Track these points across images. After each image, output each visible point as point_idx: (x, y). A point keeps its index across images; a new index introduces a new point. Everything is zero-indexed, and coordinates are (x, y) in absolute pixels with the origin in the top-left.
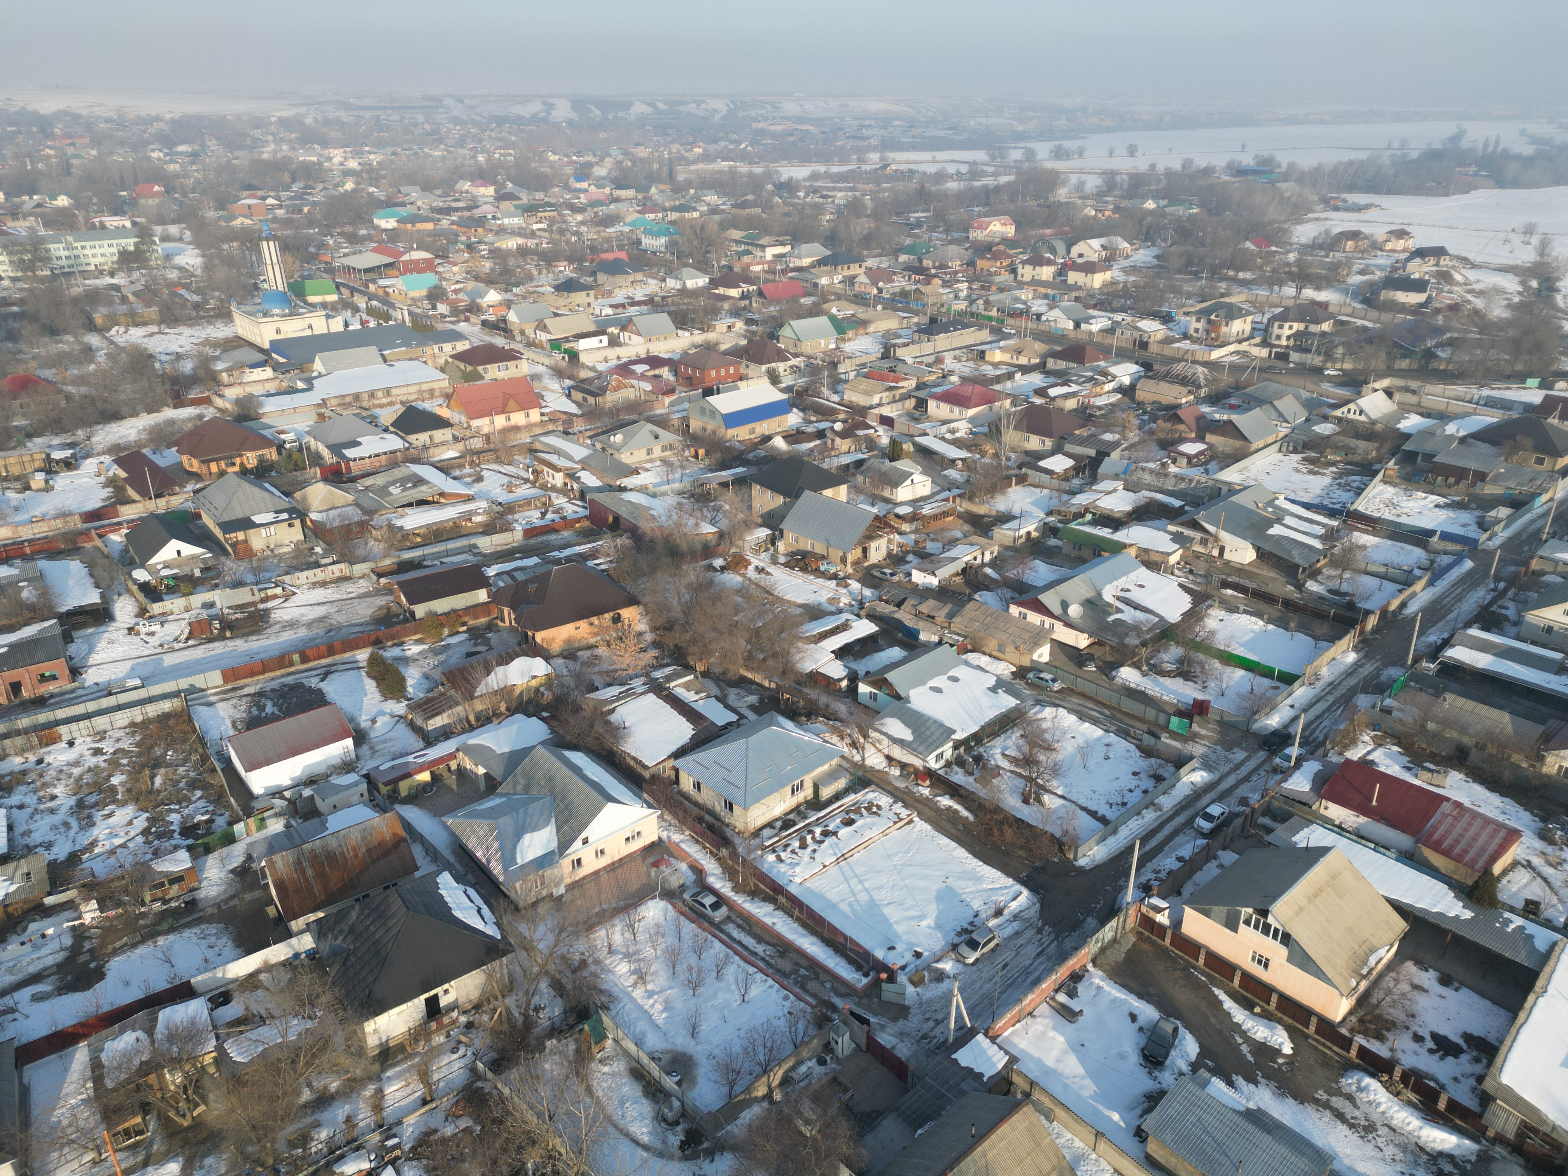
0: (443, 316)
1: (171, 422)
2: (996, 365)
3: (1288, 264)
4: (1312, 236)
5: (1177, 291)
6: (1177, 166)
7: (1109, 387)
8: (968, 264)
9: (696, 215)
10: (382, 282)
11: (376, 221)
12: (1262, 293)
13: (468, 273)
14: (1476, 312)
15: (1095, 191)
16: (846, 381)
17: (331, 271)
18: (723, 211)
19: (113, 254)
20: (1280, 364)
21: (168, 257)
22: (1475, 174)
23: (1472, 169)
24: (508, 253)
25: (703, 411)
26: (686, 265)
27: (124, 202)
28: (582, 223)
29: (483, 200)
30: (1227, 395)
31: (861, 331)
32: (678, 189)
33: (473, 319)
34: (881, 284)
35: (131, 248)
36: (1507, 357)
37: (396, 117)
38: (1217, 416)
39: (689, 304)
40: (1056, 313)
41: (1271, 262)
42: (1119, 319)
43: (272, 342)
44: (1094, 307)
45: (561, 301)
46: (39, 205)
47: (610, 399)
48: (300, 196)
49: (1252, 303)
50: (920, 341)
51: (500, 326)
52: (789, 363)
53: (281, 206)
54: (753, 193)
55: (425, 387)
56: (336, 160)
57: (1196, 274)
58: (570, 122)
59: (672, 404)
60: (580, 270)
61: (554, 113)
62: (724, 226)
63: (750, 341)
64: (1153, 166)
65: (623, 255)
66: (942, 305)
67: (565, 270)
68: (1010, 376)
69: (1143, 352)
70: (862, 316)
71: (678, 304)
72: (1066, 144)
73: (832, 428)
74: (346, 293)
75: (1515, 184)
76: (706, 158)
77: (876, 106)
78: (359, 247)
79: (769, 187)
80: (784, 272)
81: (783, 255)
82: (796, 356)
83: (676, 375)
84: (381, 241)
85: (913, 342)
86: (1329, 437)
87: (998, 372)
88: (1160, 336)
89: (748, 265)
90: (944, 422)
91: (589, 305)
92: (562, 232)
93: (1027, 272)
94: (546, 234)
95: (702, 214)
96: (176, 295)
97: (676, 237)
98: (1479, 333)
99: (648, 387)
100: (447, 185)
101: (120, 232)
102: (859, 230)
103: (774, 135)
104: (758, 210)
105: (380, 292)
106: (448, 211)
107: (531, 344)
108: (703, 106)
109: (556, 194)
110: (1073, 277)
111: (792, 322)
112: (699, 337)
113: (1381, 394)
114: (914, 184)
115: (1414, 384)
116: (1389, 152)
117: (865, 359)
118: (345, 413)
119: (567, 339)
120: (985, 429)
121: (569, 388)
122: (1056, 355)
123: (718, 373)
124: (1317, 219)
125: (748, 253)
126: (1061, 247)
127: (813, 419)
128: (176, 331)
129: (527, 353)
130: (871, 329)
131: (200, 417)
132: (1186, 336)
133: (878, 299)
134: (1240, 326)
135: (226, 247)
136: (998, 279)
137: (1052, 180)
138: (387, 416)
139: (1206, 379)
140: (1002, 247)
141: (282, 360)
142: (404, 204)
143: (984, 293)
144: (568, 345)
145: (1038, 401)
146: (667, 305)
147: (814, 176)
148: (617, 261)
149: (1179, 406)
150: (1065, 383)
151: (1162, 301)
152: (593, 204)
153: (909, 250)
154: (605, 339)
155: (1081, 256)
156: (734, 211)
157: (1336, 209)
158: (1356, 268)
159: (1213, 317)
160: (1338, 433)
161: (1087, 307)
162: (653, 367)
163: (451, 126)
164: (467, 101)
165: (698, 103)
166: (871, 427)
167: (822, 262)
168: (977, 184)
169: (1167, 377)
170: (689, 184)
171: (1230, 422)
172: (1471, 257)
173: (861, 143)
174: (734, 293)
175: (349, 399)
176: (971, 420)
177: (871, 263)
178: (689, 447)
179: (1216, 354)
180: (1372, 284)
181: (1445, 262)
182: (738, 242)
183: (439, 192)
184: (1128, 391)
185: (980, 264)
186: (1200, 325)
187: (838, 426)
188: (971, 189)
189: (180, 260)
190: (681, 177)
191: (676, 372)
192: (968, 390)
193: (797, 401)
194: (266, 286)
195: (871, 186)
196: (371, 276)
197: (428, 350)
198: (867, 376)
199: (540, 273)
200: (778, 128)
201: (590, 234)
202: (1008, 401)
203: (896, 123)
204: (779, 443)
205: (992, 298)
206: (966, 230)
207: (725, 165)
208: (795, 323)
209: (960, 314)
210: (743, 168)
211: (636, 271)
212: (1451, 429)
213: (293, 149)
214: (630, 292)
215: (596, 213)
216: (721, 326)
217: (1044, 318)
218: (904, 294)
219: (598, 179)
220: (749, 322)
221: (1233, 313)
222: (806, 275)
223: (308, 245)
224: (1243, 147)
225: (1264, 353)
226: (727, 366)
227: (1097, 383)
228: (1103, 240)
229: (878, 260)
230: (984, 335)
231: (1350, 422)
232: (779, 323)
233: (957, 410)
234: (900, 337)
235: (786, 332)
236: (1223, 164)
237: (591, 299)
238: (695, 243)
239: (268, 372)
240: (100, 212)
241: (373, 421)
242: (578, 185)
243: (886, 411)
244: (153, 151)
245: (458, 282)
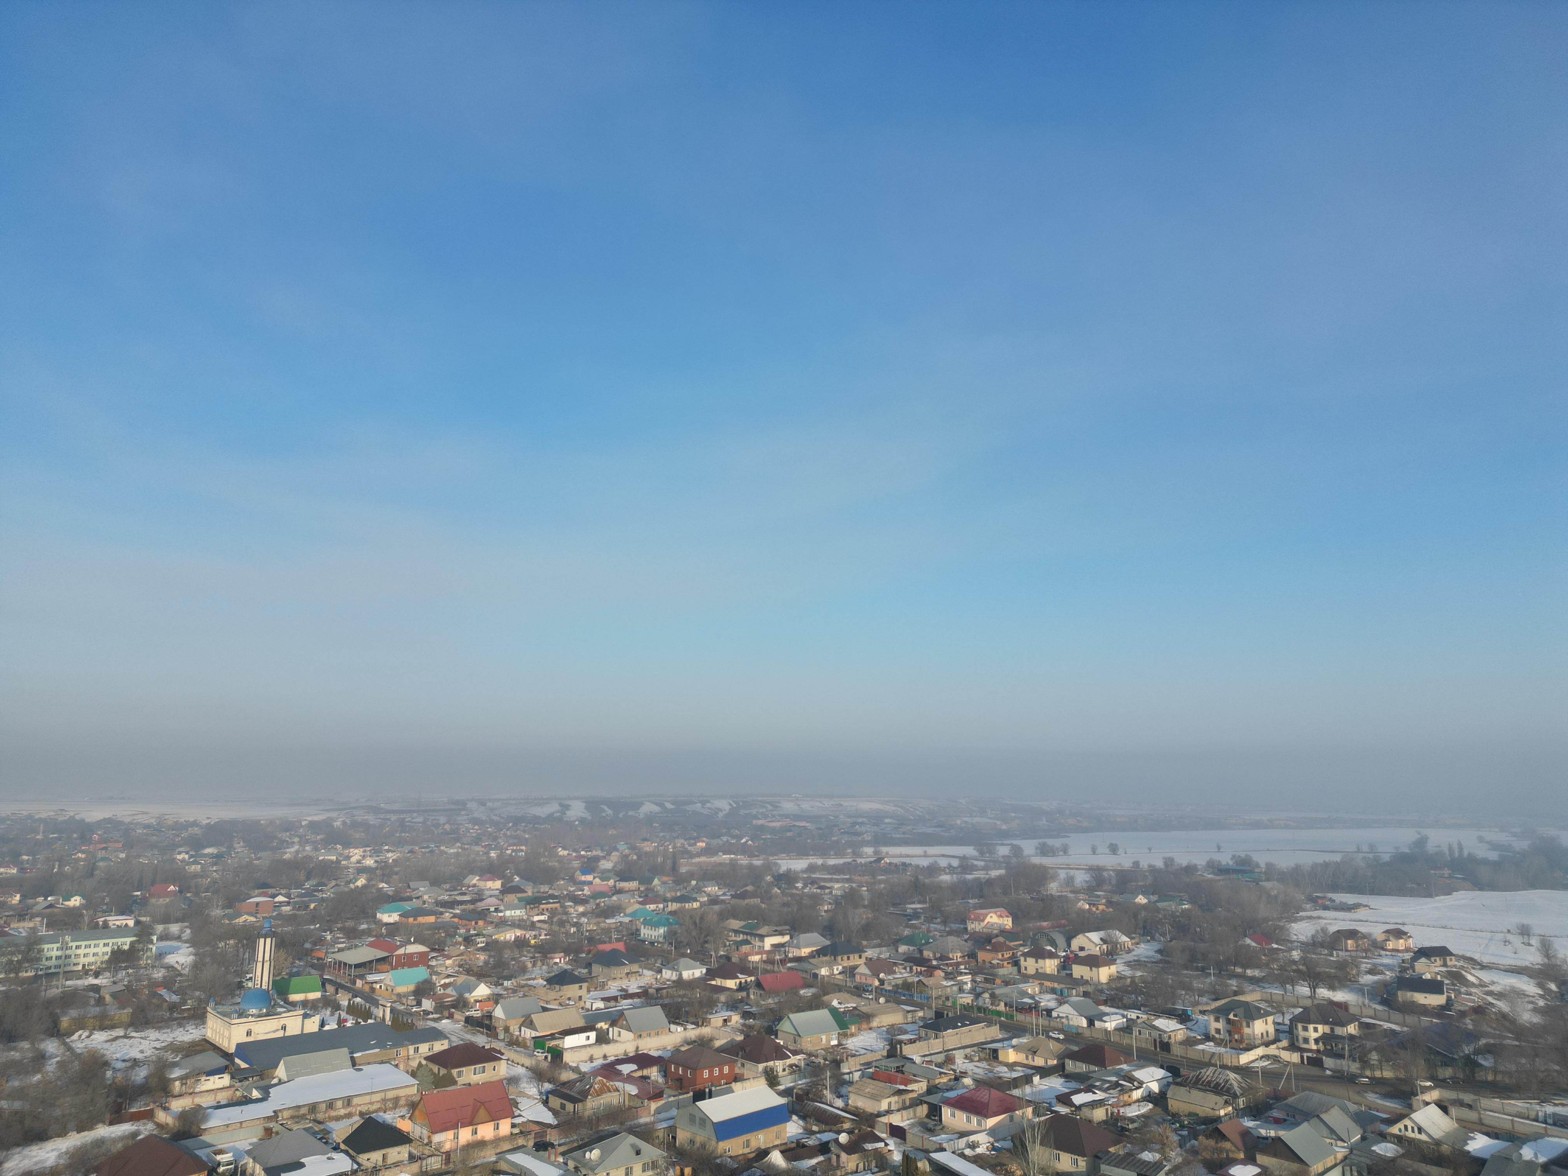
0: (426, 1013)
1: (100, 1143)
2: (1011, 1066)
3: (1294, 962)
4: (1309, 935)
5: (1188, 988)
6: (1159, 864)
7: (1137, 1094)
8: (969, 956)
9: (696, 905)
10: (371, 978)
11: (379, 915)
12: (1276, 991)
13: (460, 966)
14: (1504, 1016)
15: (1085, 886)
16: (850, 1083)
17: (321, 967)
18: (723, 901)
19: (104, 954)
20: (1314, 1071)
21: (160, 955)
22: (1450, 877)
23: (1446, 872)
24: (506, 944)
25: (692, 1119)
26: (684, 955)
27: (135, 902)
28: (583, 914)
29: (488, 893)
30: (1269, 1107)
31: (864, 1026)
32: (680, 880)
33: (458, 1015)
34: (882, 975)
35: (126, 947)
36: (1557, 1068)
37: (420, 819)
38: (1263, 1132)
39: (684, 996)
40: (1066, 1010)
41: (1277, 960)
42: (1134, 1016)
43: (239, 1046)
44: (1105, 1003)
45: (552, 995)
46: (51, 906)
47: (592, 1105)
48: (310, 893)
49: (1270, 1002)
50: (927, 1038)
51: (485, 1024)
52: (788, 1062)
53: (288, 903)
54: (753, 884)
55: (390, 1095)
56: (354, 859)
57: (1203, 969)
58: (582, 821)
59: (658, 1111)
60: (575, 961)
61: (569, 813)
62: (724, 916)
63: (747, 1036)
64: (1136, 864)
65: (620, 946)
66: (947, 998)
67: (560, 961)
68: (1028, 1080)
69: (1165, 1055)
70: (865, 1009)
71: (673, 997)
72: (1050, 842)
73: (836, 1141)
74: (330, 988)
75: (1492, 886)
76: (708, 851)
77: (867, 806)
78: (356, 942)
79: (769, 878)
80: (783, 962)
81: (782, 945)
82: (795, 1053)
83: (665, 1076)
84: (379, 936)
85: (920, 1039)
86: (1393, 1160)
87: (1015, 1075)
88: (1180, 1036)
89: (747, 955)
90: (963, 1134)
91: (580, 998)
92: (562, 923)
93: (1030, 965)
94: (546, 926)
95: (702, 904)
96: (155, 995)
97: (675, 927)
98: (1517, 1039)
99: (633, 1090)
100: (456, 880)
101: (122, 931)
102: (857, 920)
103: (773, 831)
104: (757, 901)
105: (367, 988)
106: (451, 904)
107: (514, 1043)
108: (708, 805)
109: (562, 886)
110: (1078, 971)
111: (791, 1016)
112: (693, 1032)
113: (1433, 1108)
114: (908, 876)
115: (1467, 1098)
116: (1361, 855)
117: (869, 1057)
118: (295, 1127)
119: (552, 1037)
120: (1008, 1144)
121: (548, 1093)
122: (1074, 1056)
123: (711, 1073)
124: (1310, 918)
125: (747, 942)
126: (1061, 940)
127: (815, 1128)
128: (142, 1034)
129: (508, 1053)
130: (875, 1023)
131: (135, 1134)
132: (1208, 1038)
133: (880, 991)
134: (1261, 1027)
135: (221, 945)
136: (1001, 971)
137: (1042, 875)
138: (341, 1130)
139: (1241, 1087)
140: (1001, 939)
141: (244, 1065)
142: (410, 899)
143: (988, 986)
144: (553, 1043)
145: (1063, 1110)
146: (661, 997)
147: (812, 868)
148: (614, 951)
149: (1218, 1119)
150: (1089, 1089)
151: (1174, 998)
152: (596, 895)
153: (909, 941)
154: (593, 1035)
155: (1082, 949)
156: (734, 901)
157: (1326, 908)
158: (1364, 967)
159: (1231, 1016)
160: (1403, 1156)
161: (1098, 1003)
162: (641, 1067)
163: (470, 826)
164: (489, 804)
165: (704, 803)
166: (881, 1140)
167: (821, 952)
168: (969, 877)
169: (1197, 1084)
170: (691, 875)
171: (1278, 1139)
172: (1477, 957)
173: (855, 838)
174: (731, 984)
175: (303, 1111)
176: (992, 1132)
177: (870, 953)
178: (673, 1164)
179: (1245, 1058)
180: (1385, 985)
181: (1452, 962)
182: (736, 932)
183: (447, 886)
184: (1158, 1100)
185: (982, 956)
186: (1220, 1025)
187: (843, 1138)
188: (965, 882)
189: (171, 959)
190: (683, 870)
191: (665, 1073)
192: (985, 1095)
193: (797, 1107)
194: (250, 984)
195: (867, 878)
196: (361, 971)
197: (403, 1052)
198: (873, 1077)
199: (534, 965)
200: (777, 824)
201: (589, 925)
202: (1029, 1111)
203: (887, 821)
204: (777, 1158)
205: (997, 992)
206: (964, 921)
207: (726, 857)
208: (796, 1017)
209: (966, 1008)
210: (743, 860)
211: (632, 962)
212: (1527, 1153)
213: (316, 849)
214: (624, 984)
215: (598, 905)
216: (717, 1020)
217: (1054, 1014)
218: (907, 986)
219: (604, 871)
220: (746, 1015)
221: (1252, 1013)
222: (805, 966)
223: (305, 941)
224: (1219, 848)
225: (1295, 1058)
226: (721, 1066)
227: (1124, 1091)
228: (1102, 934)
229: (877, 950)
230: (994, 1032)
231: (1411, 1141)
232: (776, 1016)
233: (974, 1119)
234: (906, 1032)
235: (785, 1026)
236: (1204, 863)
237: (583, 993)
238: (694, 933)
239: (225, 1080)
240: (108, 912)
241: (324, 1137)
242: (583, 878)
243: (896, 1120)
244: (180, 853)
245: (449, 976)
